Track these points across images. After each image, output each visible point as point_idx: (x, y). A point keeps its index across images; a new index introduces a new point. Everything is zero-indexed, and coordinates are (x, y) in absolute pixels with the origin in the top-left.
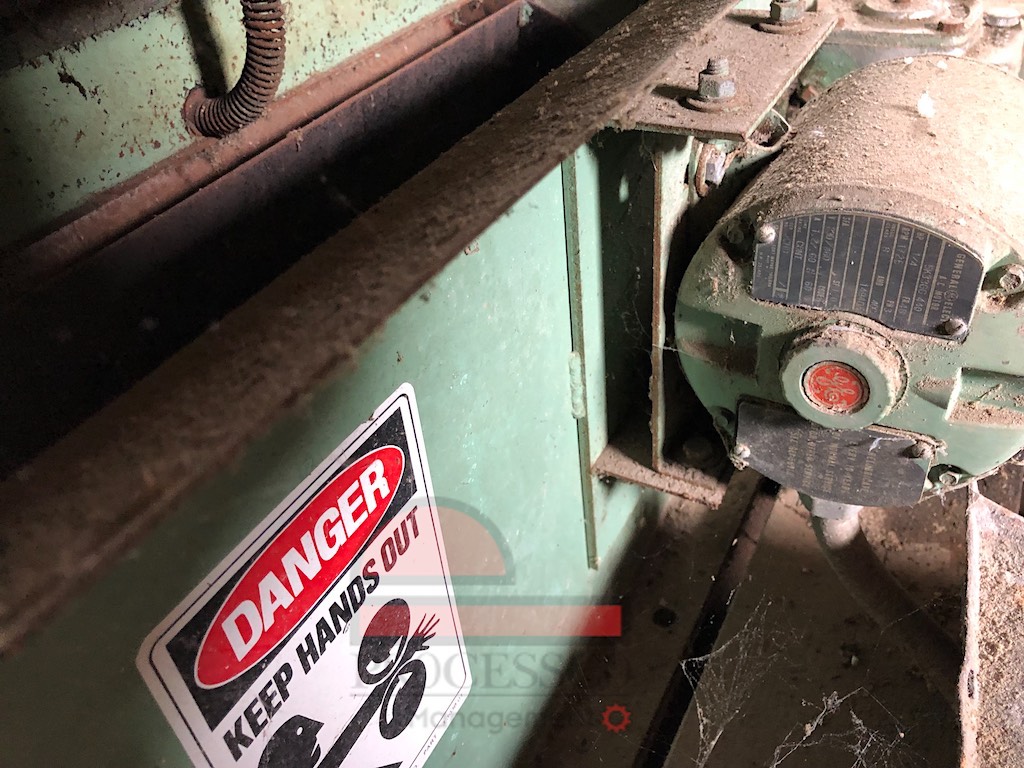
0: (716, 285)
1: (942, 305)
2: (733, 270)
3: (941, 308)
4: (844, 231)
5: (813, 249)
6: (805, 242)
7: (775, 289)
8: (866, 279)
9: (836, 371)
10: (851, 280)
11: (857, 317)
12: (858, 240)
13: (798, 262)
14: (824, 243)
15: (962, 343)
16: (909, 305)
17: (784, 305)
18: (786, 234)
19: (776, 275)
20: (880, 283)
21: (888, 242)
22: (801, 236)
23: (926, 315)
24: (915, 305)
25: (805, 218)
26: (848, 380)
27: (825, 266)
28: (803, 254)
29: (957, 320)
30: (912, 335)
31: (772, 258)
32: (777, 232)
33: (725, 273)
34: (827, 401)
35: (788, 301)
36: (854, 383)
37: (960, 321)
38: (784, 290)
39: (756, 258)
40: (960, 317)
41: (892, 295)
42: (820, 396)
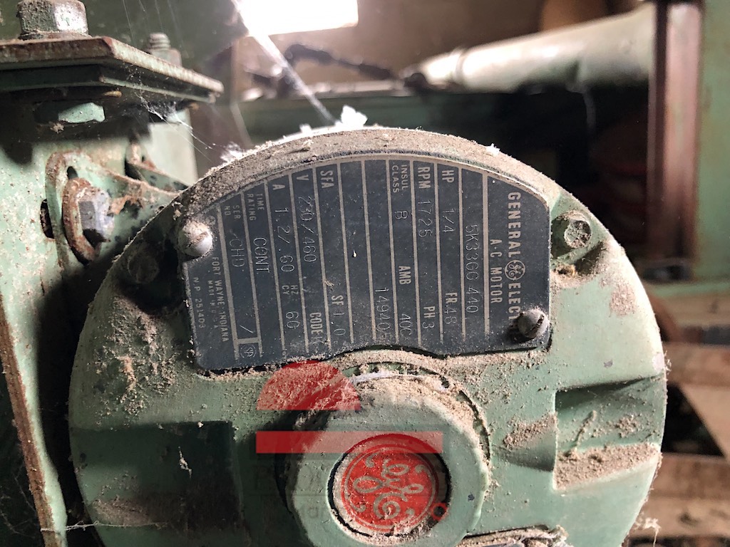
0: (130, 369)
1: (505, 290)
2: (154, 330)
3: (505, 296)
4: (329, 197)
5: (285, 247)
6: (268, 236)
7: (237, 342)
8: (383, 277)
9: (383, 456)
10: (360, 288)
11: (384, 352)
12: (354, 208)
13: (265, 279)
14: (301, 230)
15: (548, 348)
16: (458, 305)
17: (260, 368)
18: (231, 231)
19: (232, 315)
20: (405, 278)
21: (402, 201)
22: (259, 227)
23: (487, 316)
24: (467, 304)
25: (258, 189)
26: (407, 467)
27: (312, 272)
28: (270, 260)
29: (532, 311)
30: (475, 358)
31: (218, 283)
32: (214, 230)
33: (140, 341)
34: (380, 521)
35: (266, 358)
36: (418, 469)
37: (537, 312)
38: (253, 340)
39: (188, 292)
40: (536, 304)
41: (429, 297)
42: (367, 516)
